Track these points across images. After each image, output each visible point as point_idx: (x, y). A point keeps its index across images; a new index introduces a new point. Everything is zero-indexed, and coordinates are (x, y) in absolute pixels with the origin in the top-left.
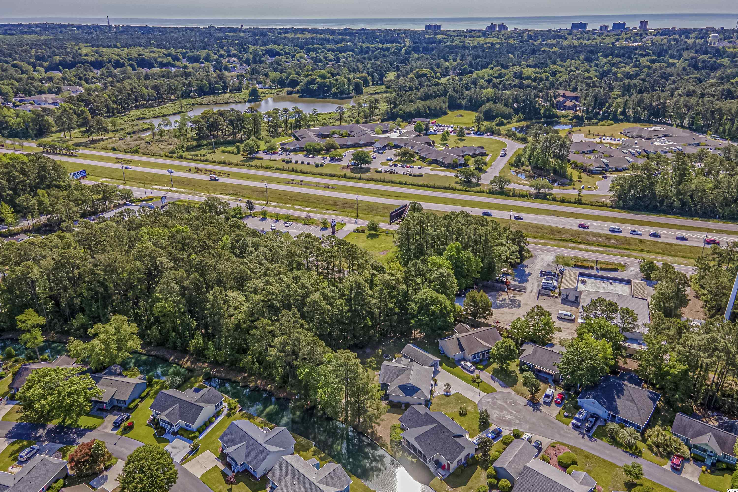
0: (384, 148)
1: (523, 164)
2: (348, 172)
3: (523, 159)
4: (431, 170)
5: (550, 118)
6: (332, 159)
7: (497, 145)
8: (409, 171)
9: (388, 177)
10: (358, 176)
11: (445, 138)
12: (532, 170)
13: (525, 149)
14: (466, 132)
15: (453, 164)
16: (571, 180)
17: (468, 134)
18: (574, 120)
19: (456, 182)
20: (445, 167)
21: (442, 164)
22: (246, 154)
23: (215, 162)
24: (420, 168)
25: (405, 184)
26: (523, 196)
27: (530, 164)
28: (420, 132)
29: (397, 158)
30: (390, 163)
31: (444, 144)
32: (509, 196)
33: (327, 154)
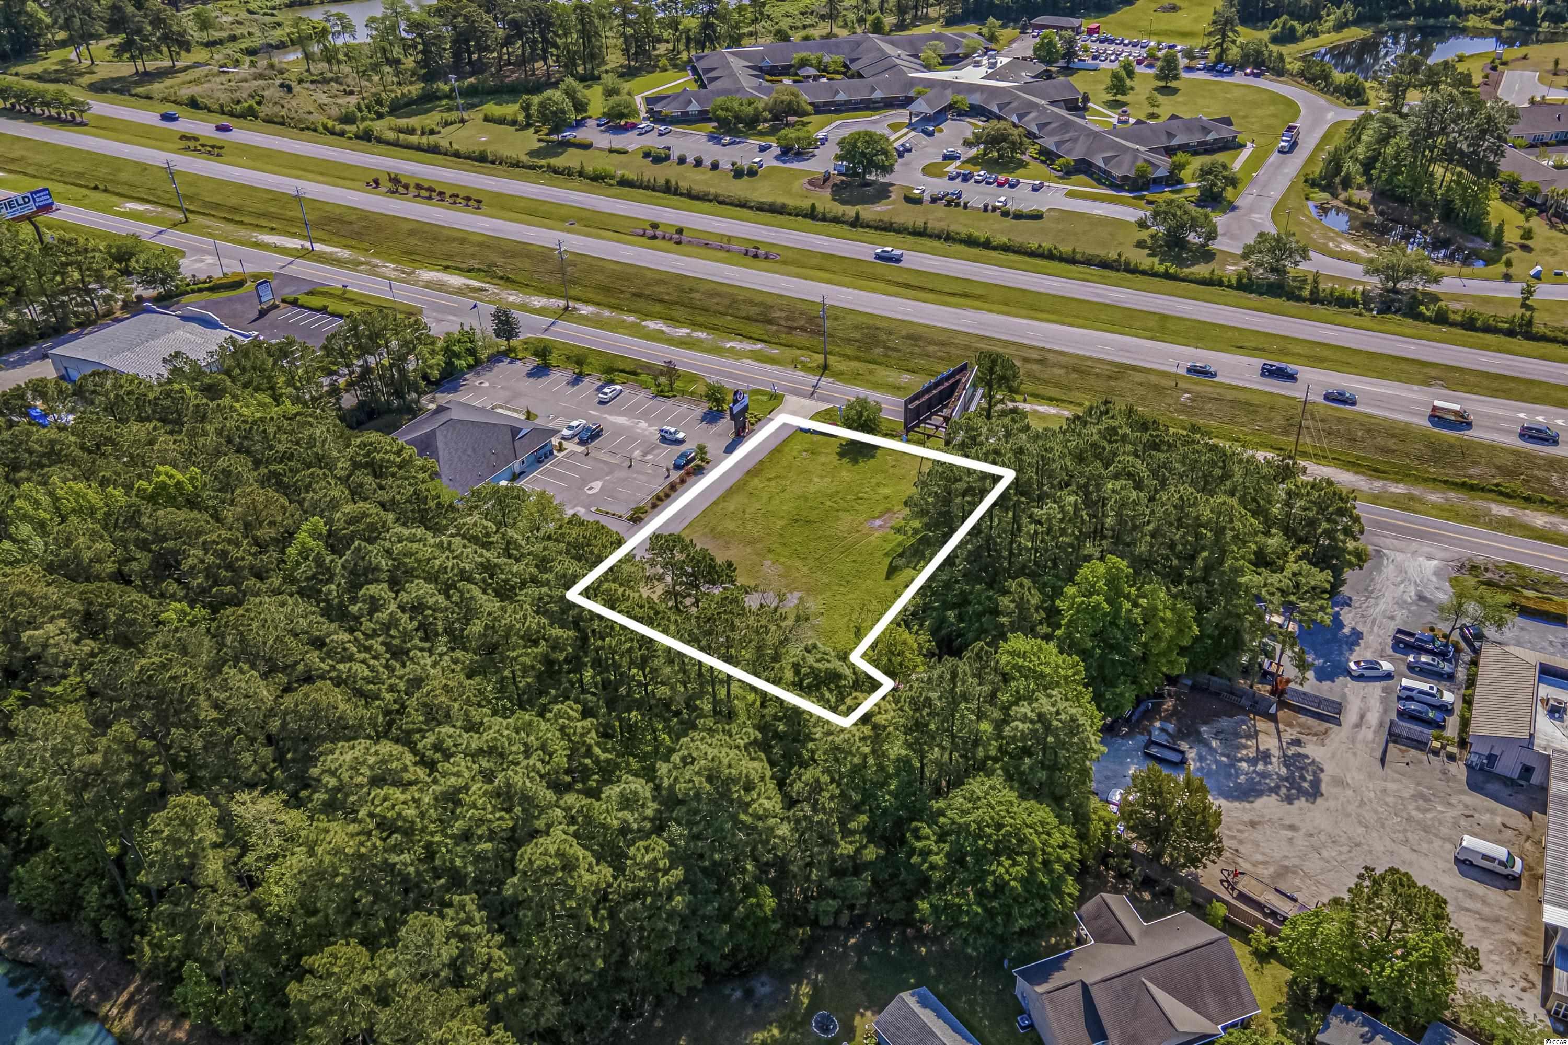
0: (938, 117)
1: (1347, 183)
2: (825, 201)
3: (1350, 167)
4: (1070, 194)
5: (1436, 17)
6: (787, 152)
7: (1272, 109)
8: (1001, 197)
9: (938, 218)
10: (850, 211)
11: (1119, 85)
12: (1373, 201)
13: (1357, 129)
14: (1183, 62)
15: (1135, 180)
16: (1498, 243)
17: (1189, 69)
18: (1509, 23)
19: (1140, 244)
20: (1113, 186)
21: (1102, 177)
22: (545, 129)
23: (457, 155)
24: (1035, 189)
25: (987, 245)
26: (1343, 302)
27: (1369, 181)
28: (1049, 63)
29: (974, 152)
30: (952, 168)
31: (1114, 105)
32: (1299, 299)
33: (773, 131)
